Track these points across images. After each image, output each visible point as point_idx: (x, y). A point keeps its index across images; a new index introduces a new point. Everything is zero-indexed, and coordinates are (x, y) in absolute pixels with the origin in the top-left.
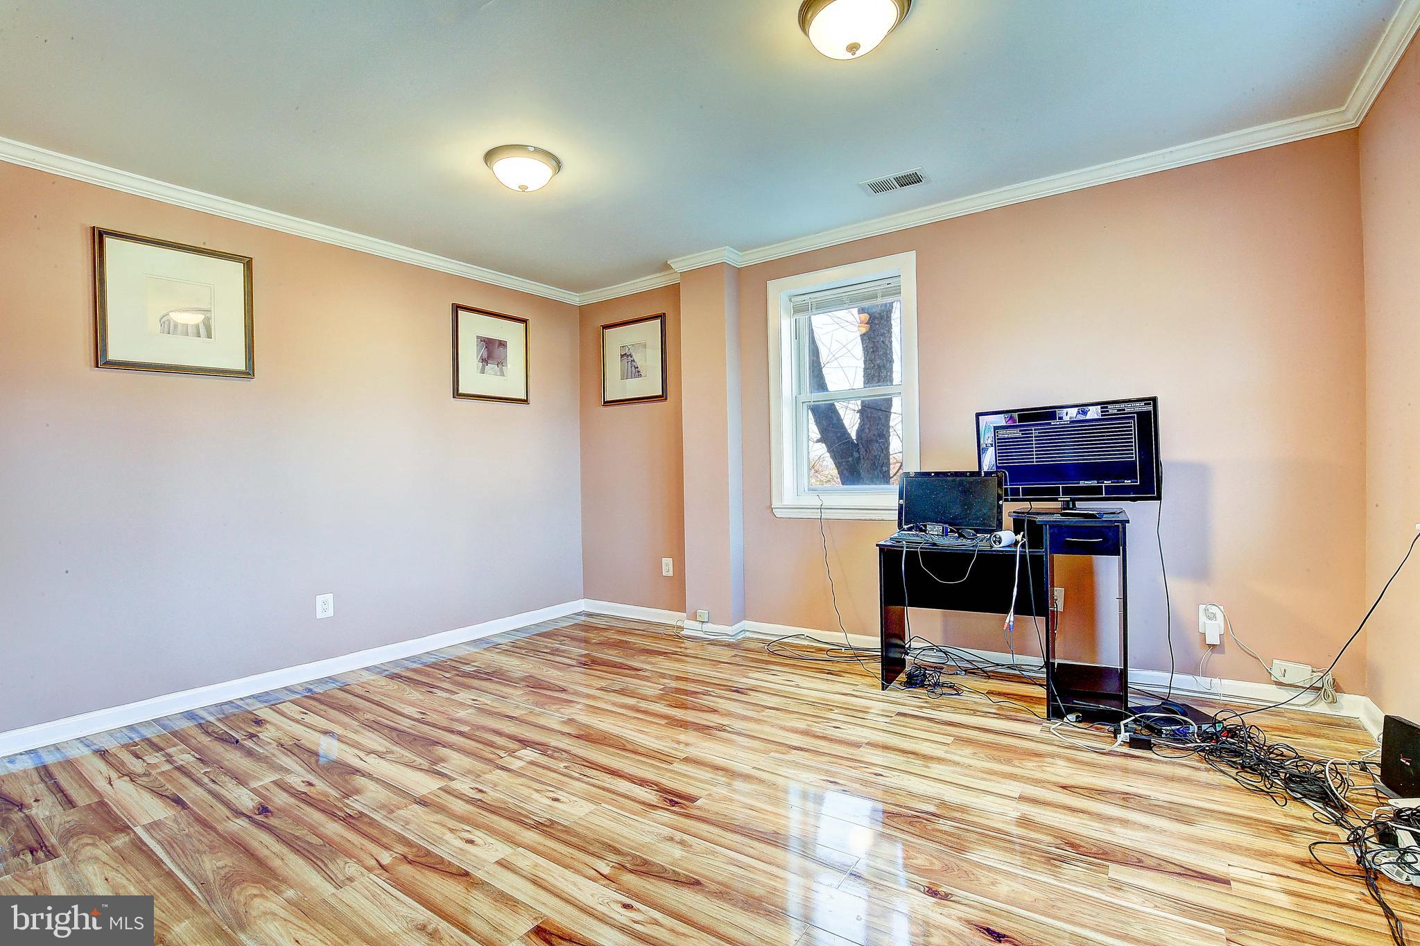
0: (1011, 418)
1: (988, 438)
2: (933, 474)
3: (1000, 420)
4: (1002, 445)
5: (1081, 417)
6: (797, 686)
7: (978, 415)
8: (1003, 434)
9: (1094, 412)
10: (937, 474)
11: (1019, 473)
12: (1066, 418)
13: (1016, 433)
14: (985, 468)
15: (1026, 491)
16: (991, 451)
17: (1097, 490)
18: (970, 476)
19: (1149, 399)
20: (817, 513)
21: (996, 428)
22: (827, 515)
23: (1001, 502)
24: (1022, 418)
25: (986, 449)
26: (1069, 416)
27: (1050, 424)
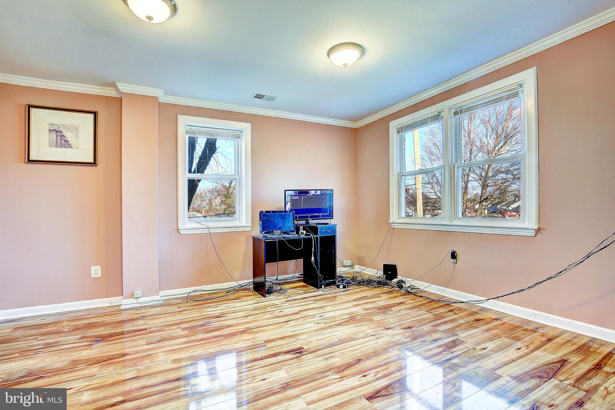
0: (296, 192)
1: (288, 199)
2: (272, 212)
3: (292, 193)
4: (293, 202)
5: (315, 194)
6: (235, 307)
7: (285, 191)
8: (293, 198)
9: (319, 193)
10: (273, 212)
11: (298, 211)
12: (312, 194)
13: (297, 198)
14: (287, 210)
15: (299, 217)
16: (289, 203)
17: (318, 216)
18: (284, 212)
19: (331, 190)
20: (207, 230)
21: (291, 196)
22: (212, 231)
23: (294, 221)
24: (299, 193)
25: (287, 203)
26: (312, 193)
27: (307, 195)
